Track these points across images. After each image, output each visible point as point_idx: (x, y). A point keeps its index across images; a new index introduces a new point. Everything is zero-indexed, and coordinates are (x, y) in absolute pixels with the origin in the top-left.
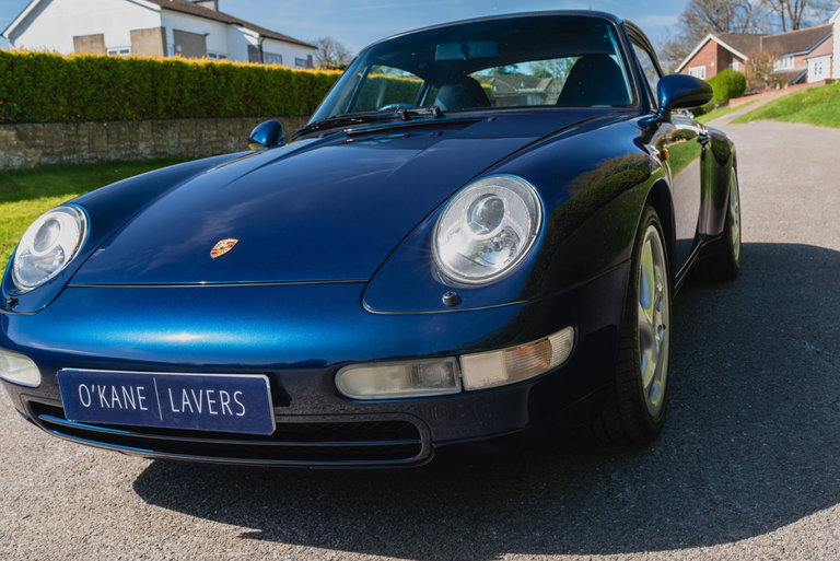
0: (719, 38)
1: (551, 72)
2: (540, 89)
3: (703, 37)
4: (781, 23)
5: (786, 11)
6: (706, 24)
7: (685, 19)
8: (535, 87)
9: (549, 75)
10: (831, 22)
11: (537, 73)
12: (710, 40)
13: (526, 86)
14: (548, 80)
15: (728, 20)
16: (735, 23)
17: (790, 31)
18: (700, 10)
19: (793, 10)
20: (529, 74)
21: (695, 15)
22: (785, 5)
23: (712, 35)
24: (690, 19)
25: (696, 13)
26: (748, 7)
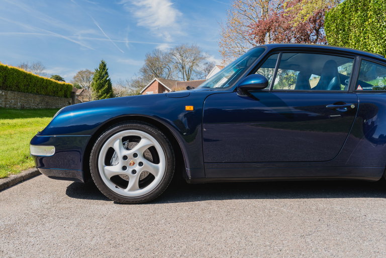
0: (159, 80)
1: (81, 86)
3: (151, 79)
4: (183, 77)
5: (184, 72)
6: (151, 74)
7: (143, 71)
9: (80, 88)
12: (155, 80)
14: (82, 90)
15: (161, 73)
16: (164, 75)
17: (186, 81)
19: (187, 73)
23: (156, 79)
24: (145, 71)
25: (148, 68)
26: (169, 69)
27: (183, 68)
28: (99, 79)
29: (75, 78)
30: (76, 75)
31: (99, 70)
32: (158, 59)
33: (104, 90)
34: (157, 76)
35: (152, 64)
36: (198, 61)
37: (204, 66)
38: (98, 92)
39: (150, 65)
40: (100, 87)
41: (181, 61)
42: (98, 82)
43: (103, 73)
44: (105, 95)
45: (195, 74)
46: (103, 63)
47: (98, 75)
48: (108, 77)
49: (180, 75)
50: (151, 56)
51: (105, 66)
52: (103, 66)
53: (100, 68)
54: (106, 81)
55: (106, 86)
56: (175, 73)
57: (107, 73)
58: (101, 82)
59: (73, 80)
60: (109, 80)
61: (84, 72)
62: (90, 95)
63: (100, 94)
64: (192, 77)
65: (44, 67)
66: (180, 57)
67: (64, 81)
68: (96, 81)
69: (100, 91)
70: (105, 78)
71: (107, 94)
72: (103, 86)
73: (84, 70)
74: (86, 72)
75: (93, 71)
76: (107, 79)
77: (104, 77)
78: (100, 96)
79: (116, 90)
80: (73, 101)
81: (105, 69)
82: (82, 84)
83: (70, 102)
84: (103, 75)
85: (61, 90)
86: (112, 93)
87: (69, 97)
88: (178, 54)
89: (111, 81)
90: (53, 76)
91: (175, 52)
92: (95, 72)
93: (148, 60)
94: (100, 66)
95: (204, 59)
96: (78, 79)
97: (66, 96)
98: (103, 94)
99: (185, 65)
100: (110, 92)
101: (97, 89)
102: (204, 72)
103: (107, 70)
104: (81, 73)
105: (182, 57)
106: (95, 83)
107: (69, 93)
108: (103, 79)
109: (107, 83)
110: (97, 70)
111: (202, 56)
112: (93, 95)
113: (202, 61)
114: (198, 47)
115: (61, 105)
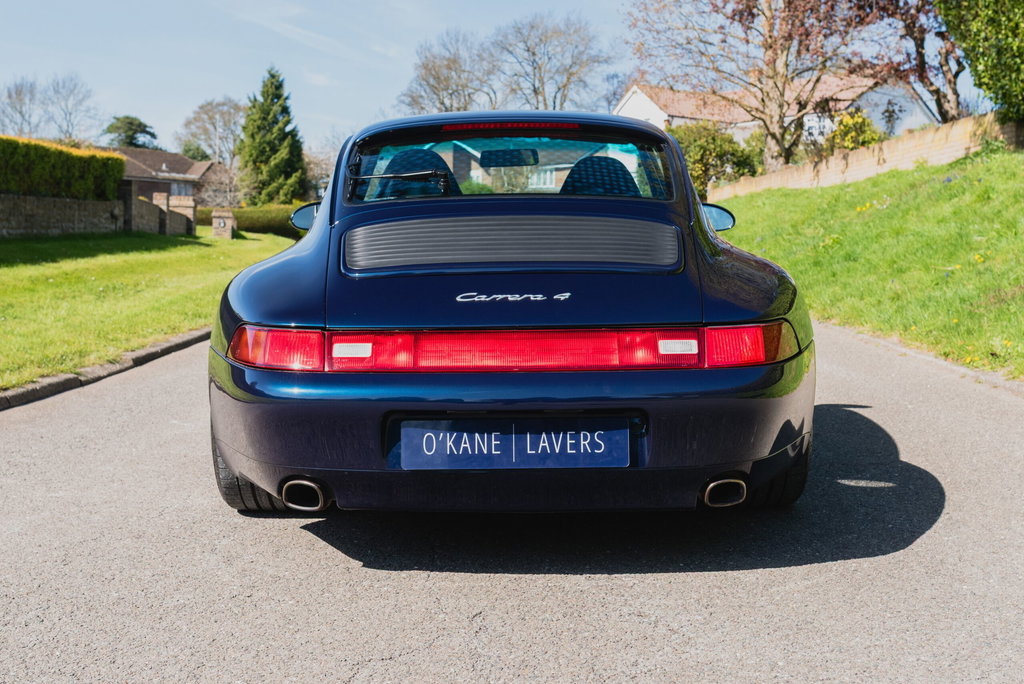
1: (209, 152)
2: (193, 176)
7: (408, 100)
8: (185, 172)
9: (205, 157)
11: (187, 151)
13: (171, 170)
14: (208, 163)
18: (428, 90)
20: (173, 151)
21: (421, 97)
22: (540, 98)
24: (413, 102)
25: (423, 93)
26: (492, 95)
27: (535, 91)
28: (259, 128)
29: (188, 124)
30: (192, 115)
31: (260, 99)
32: (453, 63)
33: (277, 166)
35: (437, 78)
36: (585, 70)
37: (606, 85)
38: (257, 170)
39: (432, 81)
40: (261, 156)
41: (529, 69)
42: (258, 138)
43: (276, 108)
44: (281, 180)
46: (273, 76)
47: (256, 117)
48: (288, 122)
50: (437, 50)
51: (279, 86)
52: (275, 89)
53: (263, 94)
54: (283, 136)
55: (283, 153)
57: (285, 110)
58: (269, 137)
59: (182, 131)
60: (293, 134)
61: (219, 105)
62: (231, 179)
63: (264, 177)
65: (89, 91)
66: (526, 54)
67: (153, 136)
68: (253, 136)
69: (264, 168)
70: (280, 125)
71: (287, 178)
72: (274, 150)
73: (219, 99)
74: (224, 104)
75: (245, 102)
76: (288, 128)
77: (276, 122)
78: (265, 184)
79: (317, 164)
80: (127, 208)
81: (279, 97)
82: (210, 146)
83: (117, 212)
84: (275, 116)
85: (82, 177)
86: (304, 172)
87: (111, 197)
88: (522, 45)
89: (300, 134)
90: (118, 119)
91: (511, 39)
92: (250, 105)
93: (425, 66)
94: (265, 85)
95: (606, 61)
96: (198, 127)
97: (101, 195)
98: (272, 178)
99: (541, 81)
100: (296, 171)
101: (255, 162)
102: (605, 104)
103: (287, 98)
104: (208, 109)
105: (534, 54)
106: (248, 141)
107: (111, 185)
108: (275, 129)
109: (286, 143)
110: (255, 100)
111: (600, 51)
112: (242, 180)
113: (599, 69)
114: (586, 24)
115: (82, 225)
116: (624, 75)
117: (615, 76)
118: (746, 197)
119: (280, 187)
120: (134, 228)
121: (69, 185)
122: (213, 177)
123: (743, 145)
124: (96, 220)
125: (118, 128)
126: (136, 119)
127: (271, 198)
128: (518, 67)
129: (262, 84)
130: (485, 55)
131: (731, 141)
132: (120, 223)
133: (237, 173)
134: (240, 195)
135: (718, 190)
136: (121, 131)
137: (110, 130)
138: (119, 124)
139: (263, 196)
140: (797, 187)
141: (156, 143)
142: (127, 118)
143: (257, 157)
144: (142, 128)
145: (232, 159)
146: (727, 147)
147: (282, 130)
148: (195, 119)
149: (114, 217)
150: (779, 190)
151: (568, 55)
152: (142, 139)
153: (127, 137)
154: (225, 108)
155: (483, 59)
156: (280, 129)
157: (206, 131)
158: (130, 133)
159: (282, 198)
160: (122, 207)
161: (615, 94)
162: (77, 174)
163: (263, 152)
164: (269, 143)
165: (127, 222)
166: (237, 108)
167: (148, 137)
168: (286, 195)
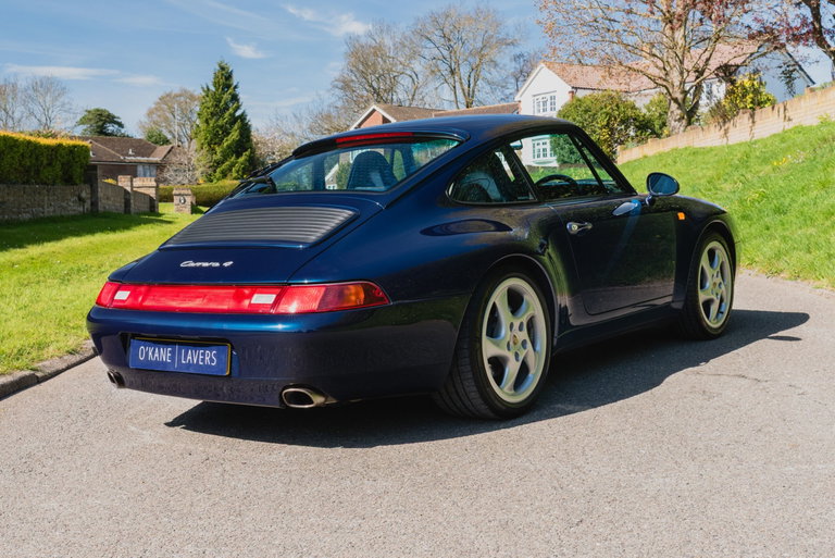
0: (385, 110)
1: (169, 137)
2: (156, 158)
3: (365, 108)
4: (453, 98)
5: (458, 85)
6: (365, 93)
7: (340, 84)
8: (149, 155)
9: (166, 142)
10: (517, 99)
11: (150, 137)
12: (374, 111)
13: (137, 154)
15: (391, 90)
16: (401, 95)
17: (463, 108)
18: (358, 75)
19: (466, 87)
20: (138, 137)
21: (353, 81)
22: (457, 78)
23: (374, 107)
24: (346, 86)
25: (354, 78)
26: (414, 76)
27: (452, 72)
28: (212, 114)
29: (150, 113)
30: (153, 106)
31: (212, 88)
32: (379, 50)
33: (229, 147)
34: (379, 99)
35: (365, 64)
36: (495, 51)
37: (514, 64)
38: (213, 151)
39: (361, 68)
40: (215, 139)
41: (446, 53)
42: (212, 123)
43: (226, 96)
44: (233, 159)
45: (488, 88)
46: (223, 69)
47: (209, 104)
48: (238, 108)
49: (447, 93)
50: (363, 41)
51: (229, 77)
52: (225, 79)
53: (215, 84)
54: (234, 120)
55: (234, 135)
56: (431, 86)
57: (235, 98)
58: (220, 123)
59: (145, 119)
60: (243, 117)
61: (177, 96)
62: (189, 159)
63: (218, 156)
64: (479, 95)
65: (64, 88)
66: (442, 40)
67: (121, 125)
68: (207, 122)
69: (218, 150)
70: (231, 110)
71: (238, 157)
72: (226, 133)
73: (176, 91)
74: (180, 96)
75: (199, 93)
76: (238, 114)
77: (227, 109)
78: (219, 163)
79: (265, 144)
80: (94, 191)
81: (228, 86)
82: (170, 132)
83: (84, 195)
84: (226, 104)
85: (50, 164)
86: (253, 152)
87: (78, 181)
88: (438, 33)
89: (248, 118)
90: (89, 112)
91: (430, 28)
92: (204, 94)
93: (354, 54)
94: (216, 77)
95: (512, 43)
96: (159, 116)
97: (68, 180)
98: (225, 157)
99: (457, 63)
100: (246, 150)
101: (209, 145)
102: (513, 81)
103: (236, 87)
104: (166, 99)
105: (449, 40)
106: (203, 126)
107: (78, 171)
108: (227, 115)
109: (236, 127)
110: (208, 89)
111: (507, 35)
112: (199, 160)
113: (507, 51)
114: (494, 11)
115: (51, 209)
116: (529, 54)
117: (521, 56)
118: (655, 156)
119: (233, 165)
120: (101, 209)
121: (38, 172)
122: (174, 159)
123: (644, 111)
124: (64, 204)
125: (90, 120)
126: (105, 111)
127: (224, 175)
128: (435, 51)
129: (213, 76)
130: (406, 43)
131: (633, 108)
132: (88, 205)
133: (195, 155)
134: (198, 173)
135: (627, 151)
136: (93, 122)
137: (82, 122)
138: (91, 117)
139: (218, 174)
140: (703, 145)
141: (123, 131)
142: (98, 110)
143: (211, 140)
144: (111, 119)
145: (190, 143)
146: (629, 113)
147: (232, 115)
148: (156, 109)
149: (81, 200)
150: (686, 149)
151: (480, 38)
152: (111, 128)
153: (98, 127)
154: (182, 99)
155: (405, 46)
156: (230, 115)
157: (166, 119)
158: (100, 123)
159: (235, 175)
160: (89, 191)
161: (521, 72)
162: (45, 162)
163: (216, 135)
164: (221, 127)
165: (94, 204)
166: (192, 98)
167: (116, 126)
168: (237, 172)
